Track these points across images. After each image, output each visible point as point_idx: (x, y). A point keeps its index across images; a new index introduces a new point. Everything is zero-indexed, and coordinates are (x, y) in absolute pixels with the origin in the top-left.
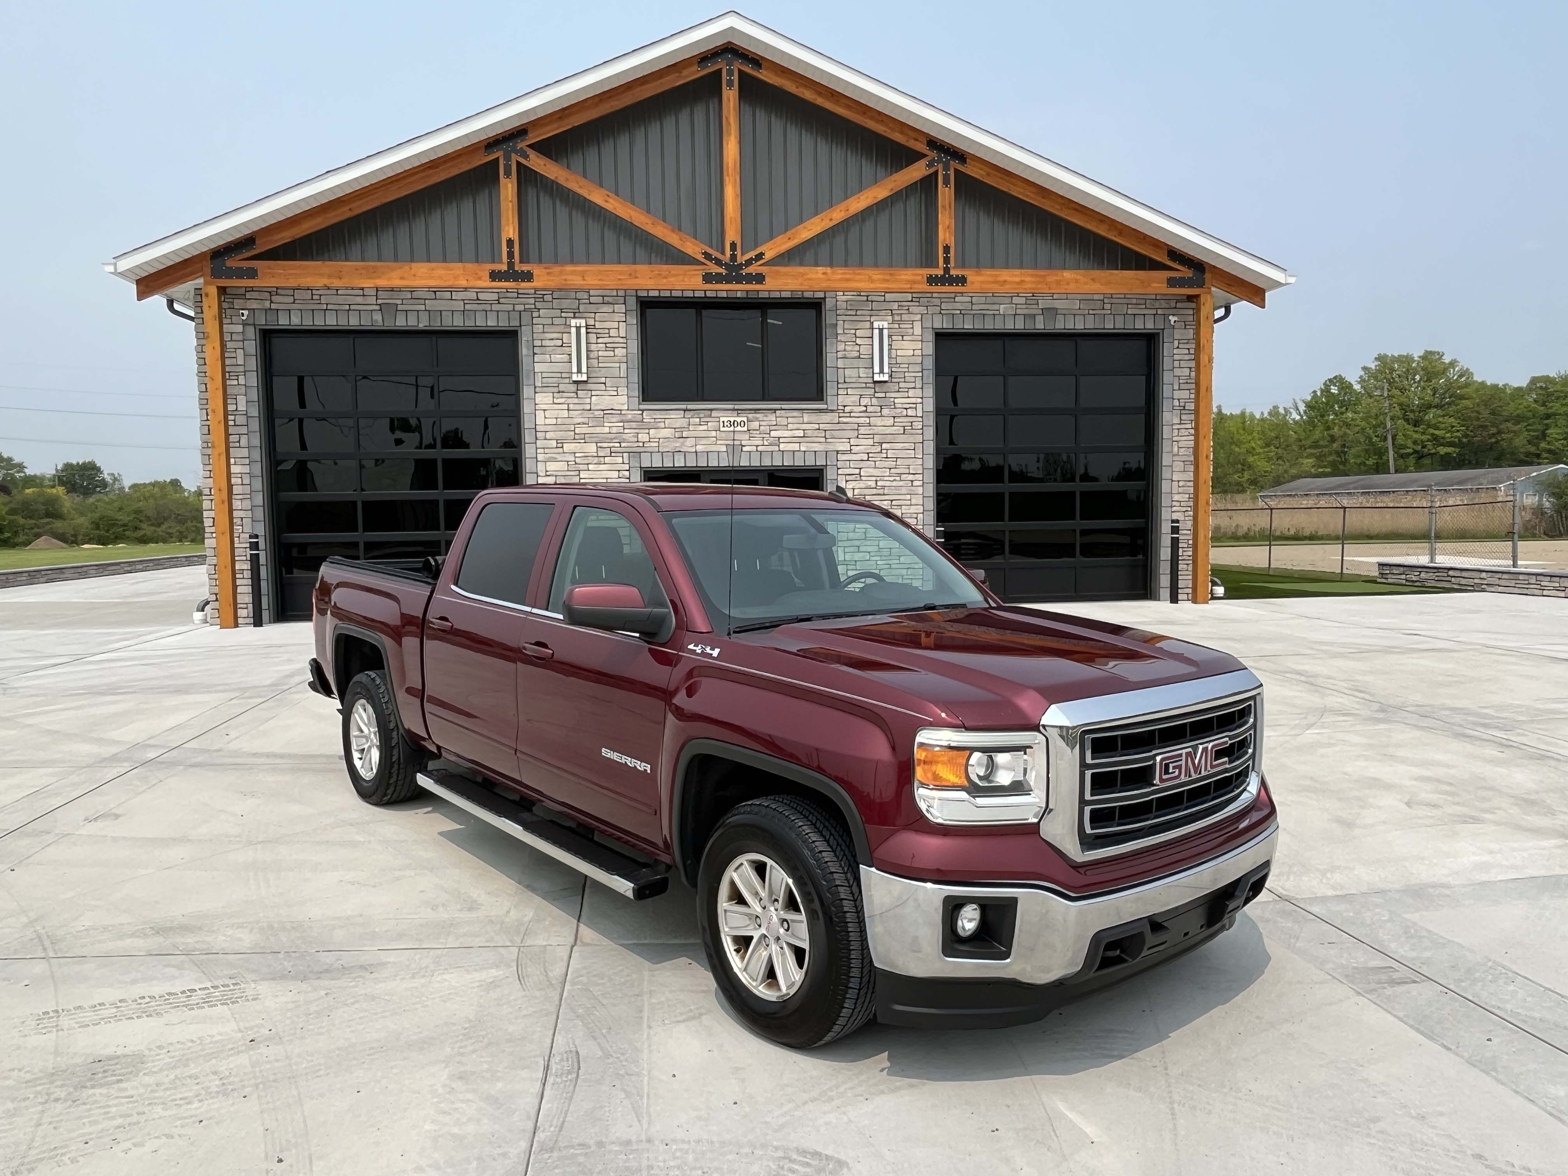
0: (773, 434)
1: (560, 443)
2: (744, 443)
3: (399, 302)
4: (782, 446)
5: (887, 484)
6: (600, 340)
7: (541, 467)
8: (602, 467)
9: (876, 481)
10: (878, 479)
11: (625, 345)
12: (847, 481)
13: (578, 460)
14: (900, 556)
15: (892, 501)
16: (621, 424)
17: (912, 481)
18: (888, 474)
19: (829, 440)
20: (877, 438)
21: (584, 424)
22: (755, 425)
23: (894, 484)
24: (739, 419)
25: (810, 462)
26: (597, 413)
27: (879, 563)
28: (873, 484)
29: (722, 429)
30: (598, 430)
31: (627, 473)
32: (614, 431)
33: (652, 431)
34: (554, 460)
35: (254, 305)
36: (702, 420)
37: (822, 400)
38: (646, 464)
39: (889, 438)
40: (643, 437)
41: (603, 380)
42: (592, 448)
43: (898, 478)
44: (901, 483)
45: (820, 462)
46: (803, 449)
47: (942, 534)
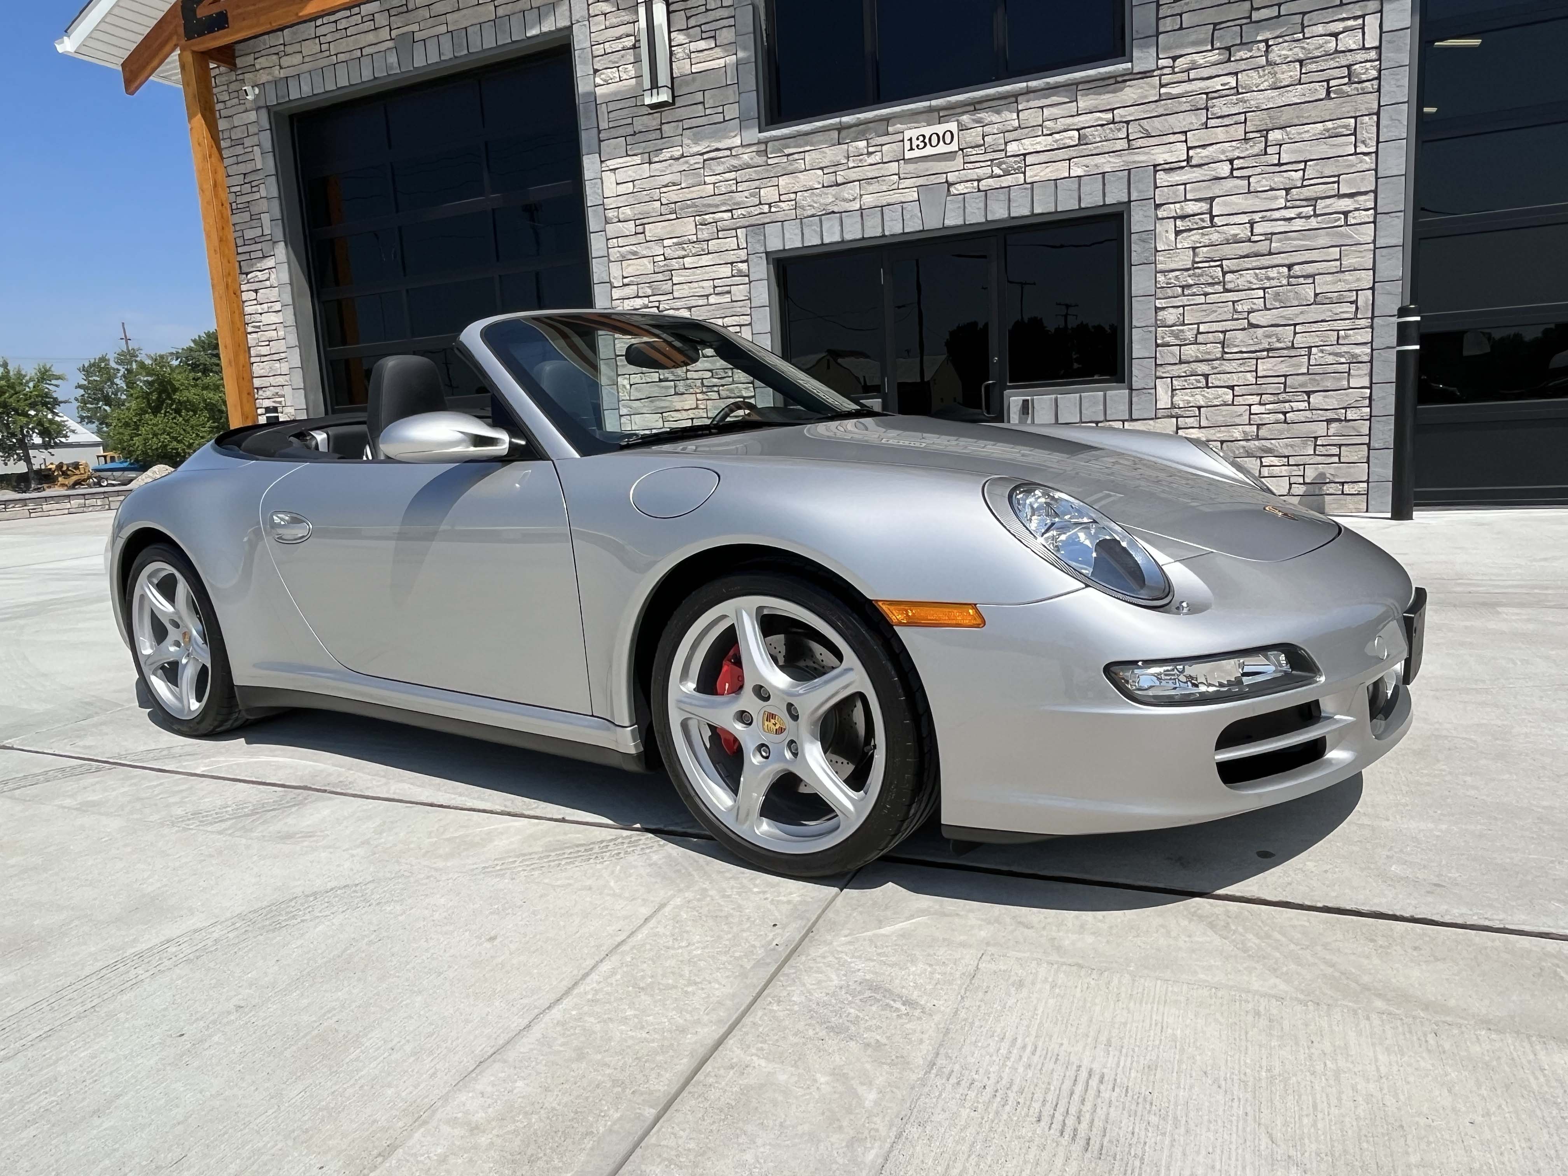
0: (1013, 148)
1: (641, 223)
2: (951, 178)
3: (415, 27)
4: (1032, 174)
5: (1281, 227)
6: (692, 22)
7: (615, 270)
8: (705, 260)
9: (1252, 224)
10: (1257, 217)
11: (731, 21)
12: (1178, 233)
13: (668, 252)
14: (1308, 394)
15: (1290, 267)
16: (732, 175)
17: (1346, 214)
18: (1281, 203)
19: (1136, 144)
20: (1255, 121)
21: (674, 184)
22: (974, 136)
23: (1298, 224)
24: (940, 129)
25: (1092, 198)
26: (692, 160)
27: (1255, 409)
28: (1243, 232)
29: (908, 155)
30: (696, 192)
31: (743, 266)
32: (723, 190)
33: (782, 181)
34: (637, 256)
35: (264, 77)
36: (872, 142)
37: (1124, 55)
38: (775, 245)
39: (1287, 115)
40: (769, 194)
41: (699, 97)
42: (687, 227)
43: (1309, 210)
44: (1313, 223)
45: (1116, 195)
46: (1077, 171)
47: (1414, 333)
